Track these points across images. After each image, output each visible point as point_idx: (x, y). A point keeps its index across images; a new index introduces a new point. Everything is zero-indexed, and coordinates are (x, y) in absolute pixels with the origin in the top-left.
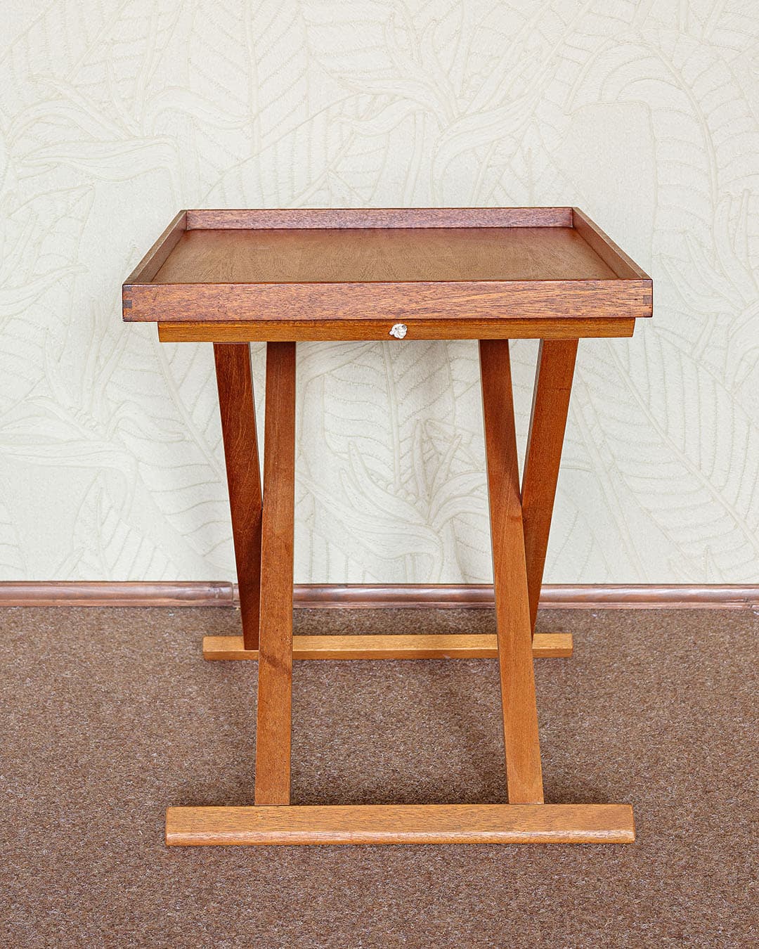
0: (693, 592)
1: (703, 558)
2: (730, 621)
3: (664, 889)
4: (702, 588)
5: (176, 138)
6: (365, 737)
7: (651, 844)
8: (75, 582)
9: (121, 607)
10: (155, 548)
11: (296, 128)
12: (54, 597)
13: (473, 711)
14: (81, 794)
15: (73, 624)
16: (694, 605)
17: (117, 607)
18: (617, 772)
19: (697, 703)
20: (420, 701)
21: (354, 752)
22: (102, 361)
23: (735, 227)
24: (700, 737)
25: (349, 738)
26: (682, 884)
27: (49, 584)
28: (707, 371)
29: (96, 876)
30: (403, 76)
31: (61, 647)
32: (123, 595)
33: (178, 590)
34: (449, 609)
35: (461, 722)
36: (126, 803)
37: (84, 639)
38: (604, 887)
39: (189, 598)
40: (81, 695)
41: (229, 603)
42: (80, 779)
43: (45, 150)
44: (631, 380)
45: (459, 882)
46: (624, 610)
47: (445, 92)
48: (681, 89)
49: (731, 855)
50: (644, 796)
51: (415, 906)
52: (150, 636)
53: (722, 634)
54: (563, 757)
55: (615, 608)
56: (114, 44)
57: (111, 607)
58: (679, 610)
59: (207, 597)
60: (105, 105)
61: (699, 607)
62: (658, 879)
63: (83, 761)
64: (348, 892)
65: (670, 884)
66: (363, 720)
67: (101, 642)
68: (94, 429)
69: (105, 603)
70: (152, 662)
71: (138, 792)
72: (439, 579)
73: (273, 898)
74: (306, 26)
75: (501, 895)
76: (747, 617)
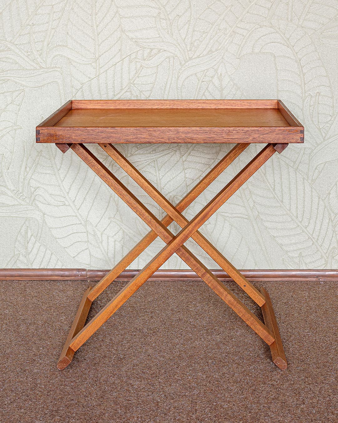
0: (294, 273)
1: (298, 258)
2: (309, 286)
3: (263, 409)
4: (298, 271)
5: (62, 68)
6: (137, 340)
7: (260, 388)
8: (15, 269)
9: (36, 280)
10: (52, 254)
11: (116, 64)
12: (6, 276)
13: (188, 328)
14: (5, 366)
15: (13, 288)
16: (294, 279)
17: (34, 281)
18: (249, 355)
19: (289, 324)
20: (165, 323)
21: (132, 347)
22: (28, 169)
23: (313, 109)
24: (288, 339)
25: (130, 340)
26: (271, 407)
27: (3, 270)
28: (300, 174)
29: (6, 405)
30: (164, 41)
31: (6, 299)
32: (37, 275)
33: (62, 273)
34: (184, 281)
35: (182, 333)
36: (25, 371)
37: (17, 295)
38: (235, 408)
39: (67, 276)
40: (12, 321)
41: (85, 278)
42: (5, 360)
43: (3, 73)
44: (266, 178)
45: (171, 406)
46: (262, 281)
47: (183, 48)
48: (289, 47)
49: (295, 393)
50: (259, 366)
51: (149, 418)
52: (47, 294)
53: (305, 292)
54: (226, 349)
55: (258, 281)
56: (33, 26)
57: (32, 281)
58: (287, 281)
59: (75, 276)
60: (29, 53)
61: (296, 280)
62: (261, 404)
63: (8, 351)
64: (120, 411)
65: (265, 407)
66: (138, 332)
67: (25, 297)
68: (24, 200)
69: (28, 278)
70: (46, 305)
71: (31, 366)
72: (180, 268)
73: (85, 414)
74: (120, 18)
75: (189, 412)
76: (317, 284)
